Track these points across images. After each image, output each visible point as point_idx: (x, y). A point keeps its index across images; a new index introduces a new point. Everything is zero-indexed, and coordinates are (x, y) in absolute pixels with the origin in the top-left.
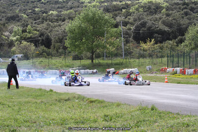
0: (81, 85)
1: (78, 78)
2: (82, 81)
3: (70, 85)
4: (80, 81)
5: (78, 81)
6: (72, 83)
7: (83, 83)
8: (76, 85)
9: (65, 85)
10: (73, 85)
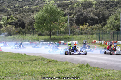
0: (80, 54)
1: (77, 48)
2: (80, 51)
3: (70, 54)
4: (79, 51)
5: (77, 50)
6: (72, 52)
7: (81, 52)
8: (75, 53)
9: (66, 54)
10: (73, 54)
